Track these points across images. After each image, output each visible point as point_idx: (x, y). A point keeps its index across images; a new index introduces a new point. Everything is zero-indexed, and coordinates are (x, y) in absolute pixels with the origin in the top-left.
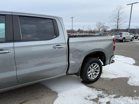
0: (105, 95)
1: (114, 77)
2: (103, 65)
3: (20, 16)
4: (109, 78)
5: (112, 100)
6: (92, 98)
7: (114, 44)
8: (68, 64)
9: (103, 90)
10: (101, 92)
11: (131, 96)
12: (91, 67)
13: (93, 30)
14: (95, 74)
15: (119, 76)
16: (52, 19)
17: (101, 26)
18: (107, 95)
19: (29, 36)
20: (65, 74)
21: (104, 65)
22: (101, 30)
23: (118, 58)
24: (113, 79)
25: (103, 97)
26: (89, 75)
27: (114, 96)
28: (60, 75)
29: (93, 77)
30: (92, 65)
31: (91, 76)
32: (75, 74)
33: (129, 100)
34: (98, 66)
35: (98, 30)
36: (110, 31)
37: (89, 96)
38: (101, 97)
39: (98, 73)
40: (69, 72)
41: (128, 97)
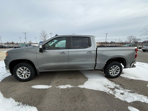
0: (121, 88)
1: (134, 78)
2: (123, 68)
3: (72, 37)
4: (128, 78)
5: (126, 93)
6: (110, 87)
7: (136, 53)
8: (95, 63)
9: (120, 84)
10: (118, 86)
11: (147, 96)
12: (113, 67)
13: (124, 42)
14: (116, 73)
15: (139, 79)
16: (88, 37)
17: (132, 39)
18: (122, 88)
19: (79, 46)
20: (93, 69)
21: (125, 68)
22: (132, 42)
23: (143, 65)
24: (133, 80)
25: (119, 89)
26: (110, 73)
27: (129, 91)
28: (90, 69)
29: (114, 75)
30: (114, 66)
31: (112, 73)
32: (100, 70)
33: (143, 98)
34: (119, 68)
35: (129, 42)
36: (142, 42)
37: (108, 86)
38: (117, 88)
39: (118, 73)
40: (96, 68)
41: (142, 96)
